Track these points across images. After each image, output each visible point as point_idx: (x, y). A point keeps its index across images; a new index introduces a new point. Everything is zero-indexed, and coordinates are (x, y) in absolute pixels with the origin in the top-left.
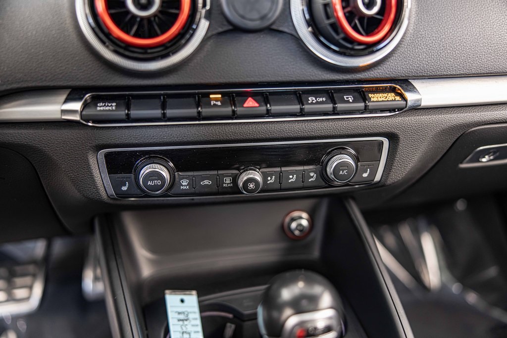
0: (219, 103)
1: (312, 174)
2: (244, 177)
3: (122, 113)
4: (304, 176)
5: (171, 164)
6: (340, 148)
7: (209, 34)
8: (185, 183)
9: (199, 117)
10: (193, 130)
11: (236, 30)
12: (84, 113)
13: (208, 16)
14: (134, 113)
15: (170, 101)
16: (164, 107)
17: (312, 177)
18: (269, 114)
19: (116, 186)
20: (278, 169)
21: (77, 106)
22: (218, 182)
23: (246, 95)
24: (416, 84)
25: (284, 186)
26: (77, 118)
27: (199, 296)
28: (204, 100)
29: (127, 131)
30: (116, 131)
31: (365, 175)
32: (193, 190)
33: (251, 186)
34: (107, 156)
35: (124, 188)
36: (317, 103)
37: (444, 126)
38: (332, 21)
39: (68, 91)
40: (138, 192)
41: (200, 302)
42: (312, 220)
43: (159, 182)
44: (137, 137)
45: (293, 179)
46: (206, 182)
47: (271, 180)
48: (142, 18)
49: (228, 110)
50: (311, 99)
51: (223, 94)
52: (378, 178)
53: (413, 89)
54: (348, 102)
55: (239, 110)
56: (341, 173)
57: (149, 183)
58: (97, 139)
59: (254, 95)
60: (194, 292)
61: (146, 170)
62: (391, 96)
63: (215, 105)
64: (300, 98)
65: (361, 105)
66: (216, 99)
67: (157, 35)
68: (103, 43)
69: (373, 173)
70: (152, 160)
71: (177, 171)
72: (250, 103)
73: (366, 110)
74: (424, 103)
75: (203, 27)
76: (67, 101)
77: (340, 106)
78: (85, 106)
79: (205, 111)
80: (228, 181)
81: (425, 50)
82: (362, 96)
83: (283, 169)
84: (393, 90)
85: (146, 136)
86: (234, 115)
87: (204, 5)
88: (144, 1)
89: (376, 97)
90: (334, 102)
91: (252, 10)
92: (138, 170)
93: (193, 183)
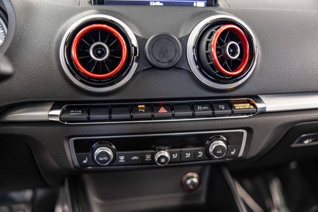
0: (144, 111)
1: (200, 153)
2: (158, 155)
3: (85, 117)
4: (195, 154)
5: (114, 147)
6: (217, 137)
7: (138, 71)
8: (122, 158)
9: (132, 119)
10: (128, 127)
11: (154, 68)
12: (62, 117)
13: (139, 60)
14: (92, 117)
15: (114, 109)
16: (110, 113)
17: (200, 154)
18: (173, 117)
19: (80, 160)
20: (179, 150)
21: (58, 112)
22: (143, 157)
23: (159, 106)
24: (262, 98)
25: (182, 160)
26: (57, 119)
28: (135, 108)
29: (88, 127)
30: (81, 127)
31: (233, 153)
32: (127, 163)
33: (163, 160)
34: (75, 142)
35: (85, 162)
36: (203, 110)
37: (281, 123)
38: (211, 63)
39: (52, 104)
40: (93, 163)
42: (200, 178)
43: (106, 158)
44: (93, 131)
45: (188, 155)
46: (135, 158)
47: (175, 156)
48: (98, 62)
49: (149, 114)
50: (200, 108)
51: (146, 105)
52: (241, 154)
53: (261, 101)
54: (221, 109)
55: (156, 115)
56: (218, 152)
57: (100, 159)
58: (70, 132)
59: (165, 106)
61: (98, 151)
62: (247, 106)
63: (141, 111)
64: (192, 107)
65: (229, 111)
66: (142, 108)
67: (108, 72)
68: (74, 75)
69: (238, 152)
70: (102, 145)
71: (118, 151)
72: (163, 110)
73: (233, 114)
74: (268, 110)
75: (135, 65)
76: (51, 110)
77: (217, 112)
78: (62, 113)
79: (135, 115)
80: (148, 157)
81: (267, 78)
82: (230, 105)
83: (182, 149)
84: (249, 102)
85: (99, 130)
86: (153, 118)
87: (136, 54)
88: (99, 52)
89: (238, 106)
90: (213, 110)
91: (163, 57)
92: (94, 150)
93: (127, 158)
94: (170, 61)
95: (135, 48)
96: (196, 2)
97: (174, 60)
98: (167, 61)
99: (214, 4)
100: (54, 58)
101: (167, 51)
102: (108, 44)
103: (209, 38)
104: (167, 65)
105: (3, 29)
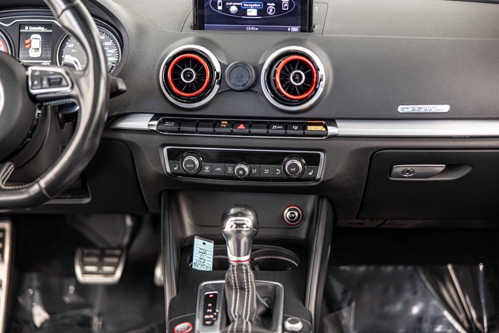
0: (225, 126)
1: (278, 170)
3: (176, 128)
5: (201, 158)
6: (295, 156)
7: (219, 92)
8: (207, 169)
9: (214, 133)
11: (232, 90)
12: (159, 127)
13: (220, 83)
14: (182, 128)
15: (200, 123)
16: (197, 126)
17: (278, 172)
18: (250, 134)
19: (172, 167)
20: (258, 166)
21: (155, 123)
22: (225, 170)
23: (240, 123)
24: (336, 121)
25: (262, 175)
26: (155, 128)
27: (215, 244)
28: (218, 124)
29: (178, 137)
30: (173, 137)
31: (310, 174)
32: (211, 173)
33: (241, 172)
34: (168, 150)
35: (175, 169)
36: (277, 129)
37: (356, 147)
38: (277, 88)
39: (153, 115)
40: (182, 171)
41: (214, 248)
43: (192, 166)
44: (183, 141)
45: (267, 171)
46: (219, 169)
47: (254, 171)
48: (188, 84)
49: (229, 130)
50: (275, 127)
51: (228, 121)
52: (318, 176)
53: (335, 125)
54: (294, 129)
55: (235, 130)
56: (292, 169)
57: (187, 166)
58: (164, 141)
59: (244, 123)
60: (213, 241)
61: (187, 158)
62: (320, 128)
63: (223, 126)
64: (268, 126)
65: (301, 132)
66: (224, 124)
67: (195, 91)
68: (169, 94)
69: (315, 173)
70: (190, 154)
71: (204, 162)
72: (242, 127)
73: (304, 135)
74: (340, 133)
75: (217, 87)
76: (151, 120)
77: (289, 132)
78: (159, 123)
79: (217, 130)
80: (230, 170)
82: (303, 127)
83: (261, 166)
86: (232, 133)
87: (218, 78)
88: (188, 76)
89: (310, 128)
90: (286, 129)
91: (238, 81)
92: (183, 158)
93: (211, 169)
94: (244, 85)
95: (218, 74)
96: (290, 28)
97: (248, 84)
98: (241, 84)
99: (307, 29)
100: (155, 78)
101: (242, 76)
102: (195, 70)
103: (277, 67)
104: (241, 88)
105: (117, 48)
